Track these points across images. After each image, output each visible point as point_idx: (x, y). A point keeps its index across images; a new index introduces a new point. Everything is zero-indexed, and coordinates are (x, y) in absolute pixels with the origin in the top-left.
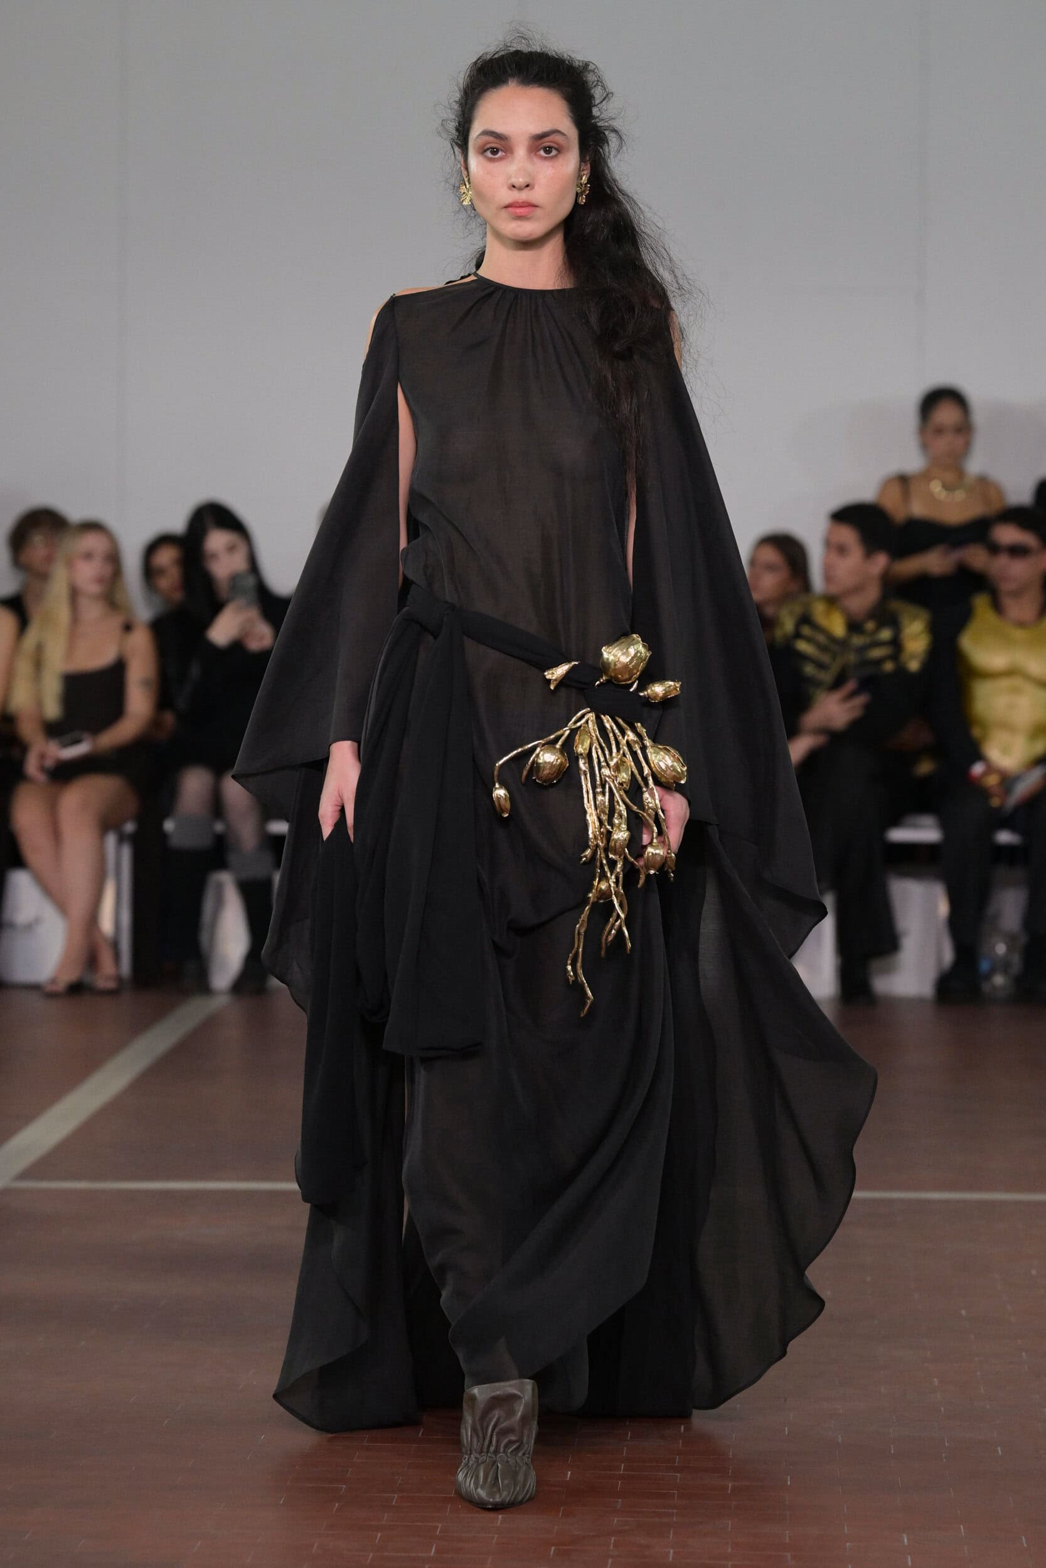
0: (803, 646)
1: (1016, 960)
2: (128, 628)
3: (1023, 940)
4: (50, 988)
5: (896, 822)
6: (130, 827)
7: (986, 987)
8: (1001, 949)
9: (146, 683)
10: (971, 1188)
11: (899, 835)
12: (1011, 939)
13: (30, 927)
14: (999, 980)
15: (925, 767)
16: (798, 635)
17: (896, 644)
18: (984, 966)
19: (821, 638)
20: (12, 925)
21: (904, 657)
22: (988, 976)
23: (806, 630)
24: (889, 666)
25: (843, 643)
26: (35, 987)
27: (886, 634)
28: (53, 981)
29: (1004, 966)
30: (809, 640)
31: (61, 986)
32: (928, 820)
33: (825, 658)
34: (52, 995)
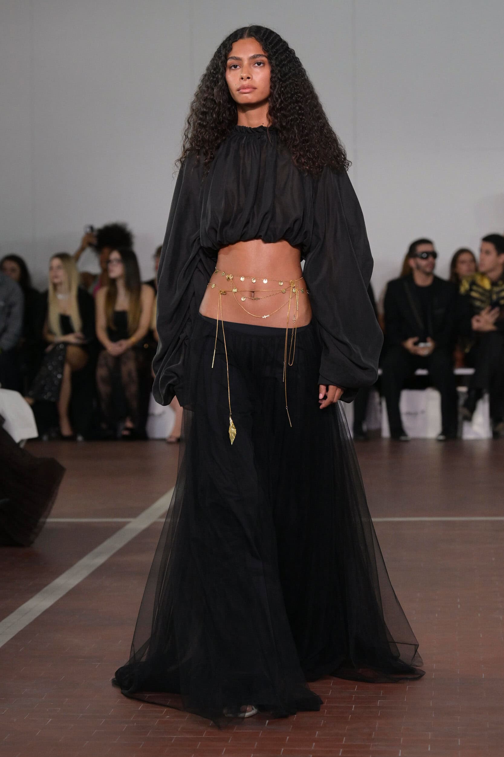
0: (474, 294)
4: (170, 440)
13: (160, 415)
16: (471, 290)
19: (480, 290)
20: (153, 415)
23: (475, 288)
25: (490, 292)
26: (163, 440)
28: (171, 437)
30: (476, 291)
31: (173, 440)
33: (483, 298)
34: (170, 443)
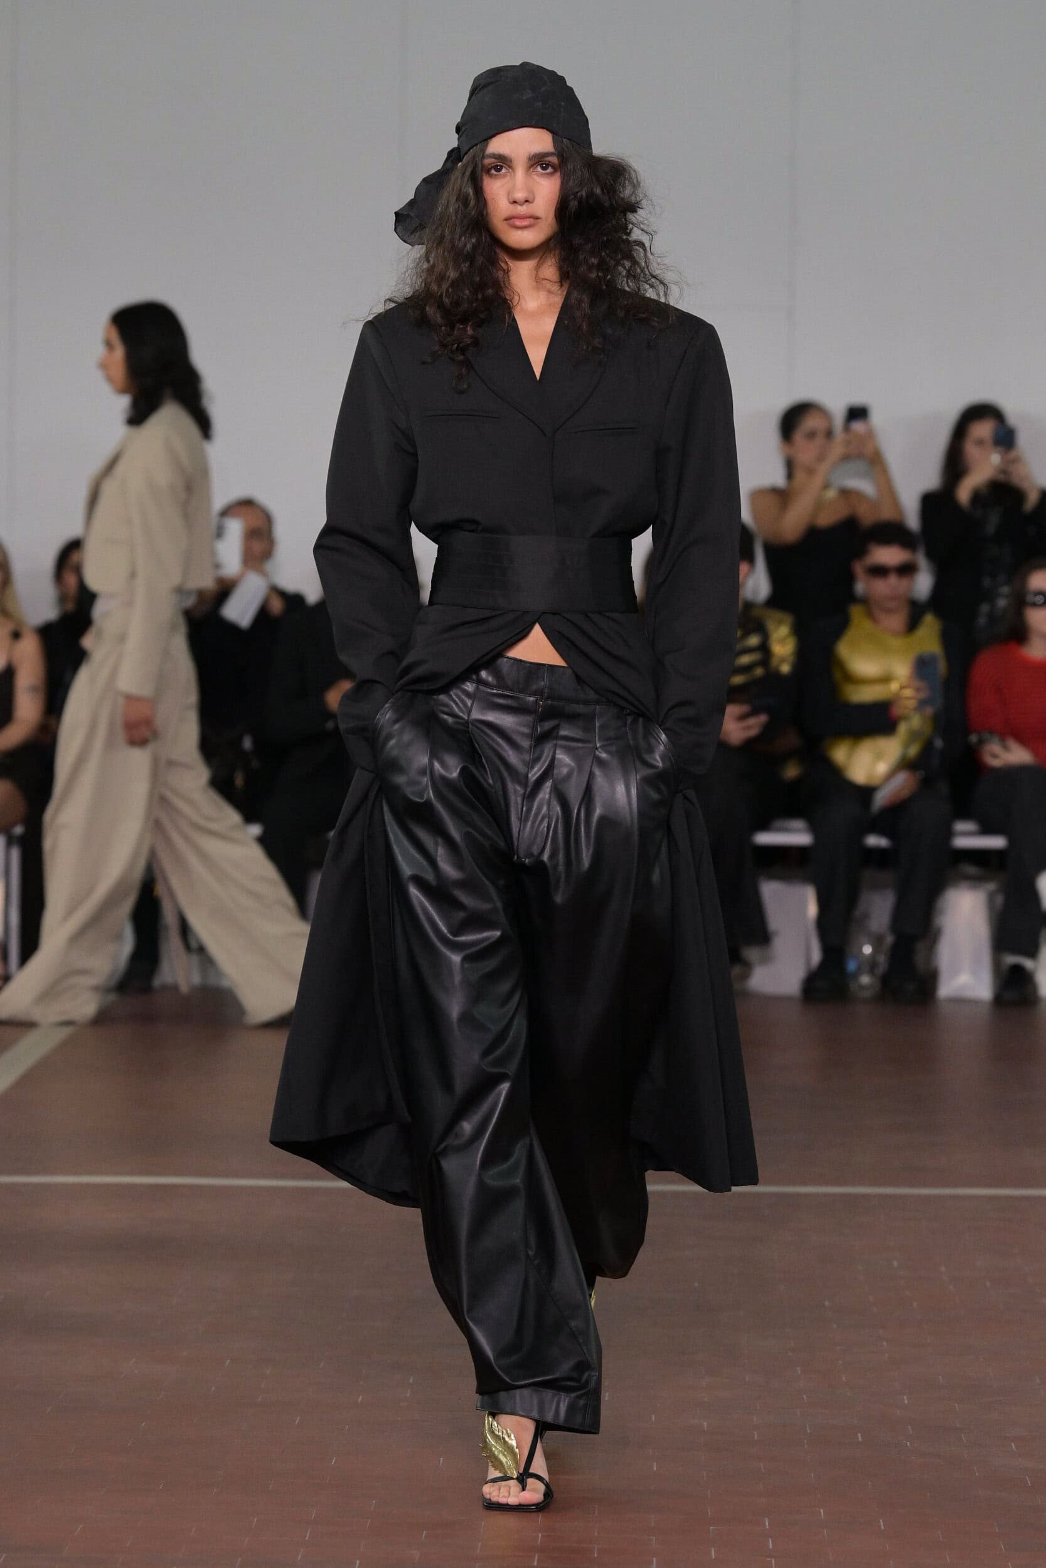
1: (882, 959)
2: (16, 635)
3: (889, 940)
5: (765, 826)
6: (19, 830)
7: (853, 986)
8: (867, 950)
9: (34, 689)
10: (837, 1182)
11: (764, 838)
12: (877, 942)
14: (865, 980)
15: (792, 772)
17: (764, 648)
18: (852, 966)
21: (774, 662)
22: (856, 975)
24: (759, 672)
27: (754, 641)
29: (871, 965)
32: (799, 824)
